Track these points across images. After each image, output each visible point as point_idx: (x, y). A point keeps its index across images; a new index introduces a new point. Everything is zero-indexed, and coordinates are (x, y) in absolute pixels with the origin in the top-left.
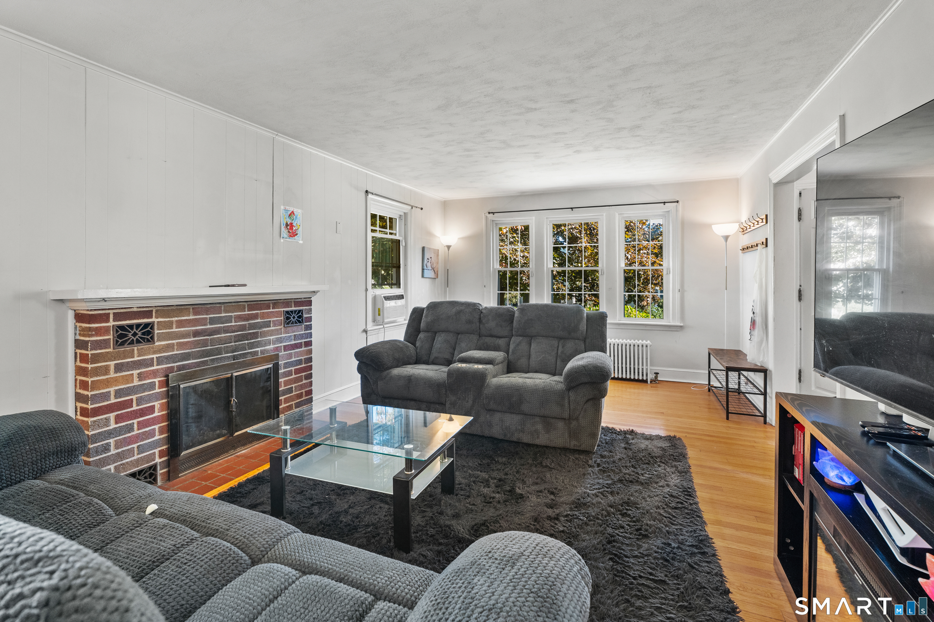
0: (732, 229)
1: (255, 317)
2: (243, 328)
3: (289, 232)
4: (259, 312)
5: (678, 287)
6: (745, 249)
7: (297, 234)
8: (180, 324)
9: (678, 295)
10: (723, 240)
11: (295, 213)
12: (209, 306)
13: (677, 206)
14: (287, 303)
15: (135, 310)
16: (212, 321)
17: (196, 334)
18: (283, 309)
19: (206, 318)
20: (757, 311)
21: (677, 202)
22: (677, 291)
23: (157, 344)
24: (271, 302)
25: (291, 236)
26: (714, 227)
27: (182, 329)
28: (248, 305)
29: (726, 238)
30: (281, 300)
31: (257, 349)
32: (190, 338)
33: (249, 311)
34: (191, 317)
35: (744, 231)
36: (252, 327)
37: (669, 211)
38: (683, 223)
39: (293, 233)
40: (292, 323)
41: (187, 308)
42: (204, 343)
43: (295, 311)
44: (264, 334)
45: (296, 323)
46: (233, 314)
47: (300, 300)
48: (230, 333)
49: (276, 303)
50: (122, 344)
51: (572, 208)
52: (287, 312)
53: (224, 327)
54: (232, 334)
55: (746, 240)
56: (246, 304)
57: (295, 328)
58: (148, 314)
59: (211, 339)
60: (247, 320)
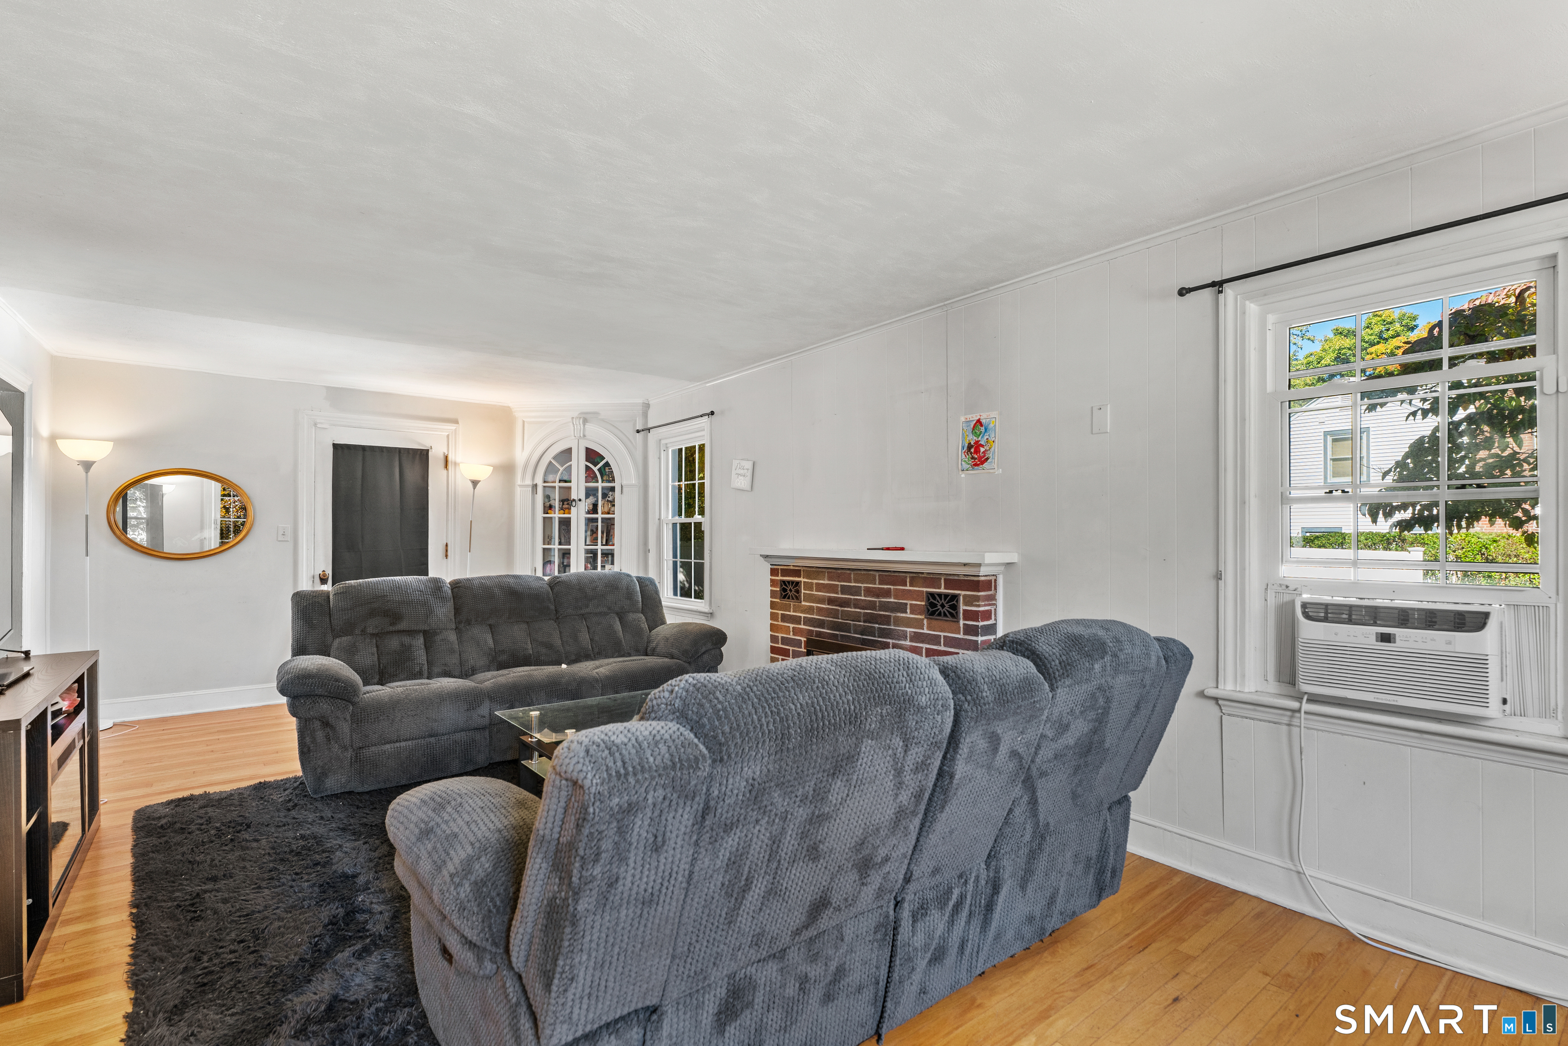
1: (887, 593)
2: (872, 605)
3: (973, 458)
4: (892, 587)
7: (987, 459)
8: (820, 587)
11: (983, 421)
12: (839, 572)
14: (932, 579)
15: (792, 568)
16: (845, 590)
17: (831, 601)
18: (925, 590)
19: (838, 585)
23: (803, 603)
24: (908, 575)
25: (976, 465)
27: (820, 593)
28: (879, 575)
30: (923, 573)
31: (889, 640)
32: (825, 604)
33: (880, 584)
34: (826, 582)
36: (885, 607)
39: (980, 458)
40: (940, 614)
41: (822, 572)
42: (835, 614)
43: (946, 596)
44: (898, 622)
45: (945, 615)
46: (863, 585)
47: (956, 578)
48: (859, 608)
49: (917, 578)
50: (784, 597)
52: (932, 595)
53: (854, 599)
54: (862, 611)
56: (877, 574)
57: (946, 625)
58: (797, 573)
59: (842, 611)
60: (878, 596)
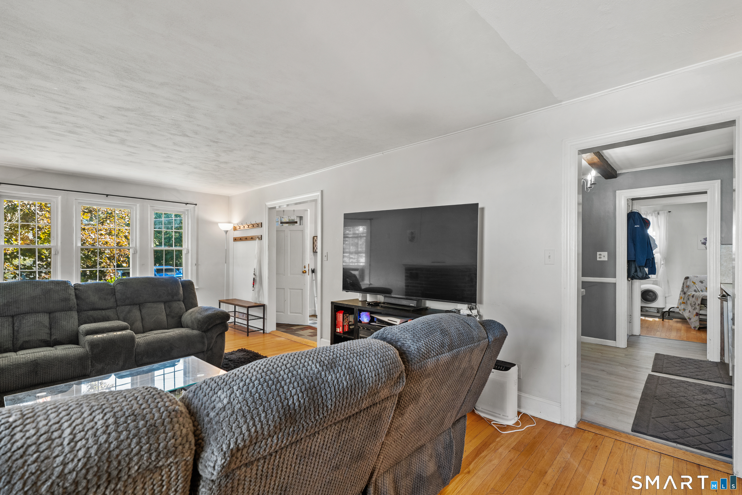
0: (229, 227)
5: (195, 262)
6: (235, 240)
9: (195, 268)
10: (224, 233)
13: (194, 207)
20: (257, 274)
21: (196, 205)
22: (194, 265)
26: (219, 224)
29: (226, 232)
35: (235, 229)
37: (188, 210)
38: (198, 220)
51: (107, 195)
55: (238, 234)
